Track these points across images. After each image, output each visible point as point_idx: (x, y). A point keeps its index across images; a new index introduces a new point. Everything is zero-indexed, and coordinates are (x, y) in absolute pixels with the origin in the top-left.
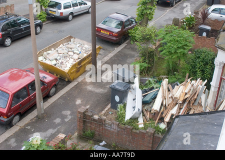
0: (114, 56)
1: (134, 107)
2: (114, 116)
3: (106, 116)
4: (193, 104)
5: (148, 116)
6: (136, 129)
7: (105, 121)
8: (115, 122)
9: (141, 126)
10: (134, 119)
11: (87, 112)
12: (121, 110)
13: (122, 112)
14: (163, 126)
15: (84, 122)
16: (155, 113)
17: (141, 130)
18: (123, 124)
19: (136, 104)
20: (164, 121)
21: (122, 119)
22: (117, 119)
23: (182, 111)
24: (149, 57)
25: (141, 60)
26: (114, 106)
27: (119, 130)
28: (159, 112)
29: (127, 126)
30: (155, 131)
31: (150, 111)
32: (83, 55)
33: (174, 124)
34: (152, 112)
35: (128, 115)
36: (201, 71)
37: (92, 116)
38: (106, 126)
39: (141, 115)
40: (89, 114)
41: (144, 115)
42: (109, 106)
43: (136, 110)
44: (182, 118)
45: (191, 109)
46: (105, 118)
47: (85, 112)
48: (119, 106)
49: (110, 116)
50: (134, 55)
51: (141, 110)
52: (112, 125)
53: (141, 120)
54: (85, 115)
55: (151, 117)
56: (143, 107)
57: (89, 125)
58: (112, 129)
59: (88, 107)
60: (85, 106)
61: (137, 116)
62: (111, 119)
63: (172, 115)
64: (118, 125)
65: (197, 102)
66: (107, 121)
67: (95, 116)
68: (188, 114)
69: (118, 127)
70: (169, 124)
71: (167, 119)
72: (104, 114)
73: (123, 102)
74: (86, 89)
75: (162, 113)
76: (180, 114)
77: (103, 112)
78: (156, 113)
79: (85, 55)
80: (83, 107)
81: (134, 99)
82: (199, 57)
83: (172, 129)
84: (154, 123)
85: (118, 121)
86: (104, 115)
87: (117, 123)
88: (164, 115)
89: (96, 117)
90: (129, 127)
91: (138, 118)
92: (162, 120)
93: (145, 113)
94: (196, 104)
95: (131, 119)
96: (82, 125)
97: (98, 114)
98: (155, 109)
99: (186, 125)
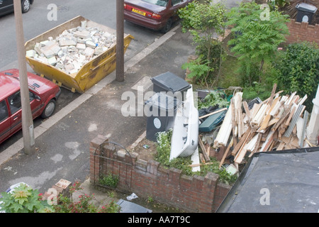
0: (153, 52)
1: (185, 138)
2: (151, 153)
3: (138, 152)
4: (282, 135)
5: (208, 153)
6: (187, 174)
7: (136, 159)
8: (152, 162)
9: (196, 169)
10: (185, 158)
11: (108, 144)
12: (163, 143)
13: (164, 145)
14: (232, 170)
15: (102, 161)
16: (219, 149)
17: (195, 177)
18: (165, 165)
19: (189, 133)
20: (233, 162)
21: (165, 157)
22: (156, 156)
23: (264, 145)
24: (212, 55)
25: (199, 60)
26: (152, 135)
27: (159, 174)
28: (227, 147)
29: (172, 169)
30: (219, 178)
31: (212, 145)
32: (101, 49)
33: (251, 166)
34: (214, 146)
35: (175, 153)
36: (297, 80)
37: (115, 151)
38: (138, 169)
39: (197, 151)
40: (111, 148)
41: (201, 152)
42: (144, 135)
43: (189, 143)
44: (264, 157)
45: (278, 143)
46: (137, 154)
47: (103, 144)
48: (160, 136)
49: (145, 152)
50: (187, 51)
51: (196, 143)
52: (148, 167)
53: (196, 160)
54: (104, 149)
55: (213, 154)
56: (200, 138)
57: (109, 166)
58: (147, 173)
59: (108, 136)
60: (104, 134)
61: (190, 152)
62: (146, 157)
63: (248, 152)
64: (158, 167)
65: (290, 131)
66: (140, 161)
67: (119, 152)
68: (274, 151)
69: (158, 170)
70: (243, 167)
71: (239, 159)
72: (135, 149)
73: (167, 129)
74: (106, 106)
75: (231, 149)
76: (261, 150)
77: (134, 145)
78: (221, 149)
79: (105, 49)
80: (100, 136)
81: (185, 125)
82: (295, 58)
83: (247, 175)
84: (218, 165)
85: (158, 161)
86: (135, 151)
87: (157, 163)
88: (234, 152)
89: (122, 153)
90: (175, 170)
91: (190, 156)
92: (230, 159)
93: (203, 147)
94: (288, 134)
95: (179, 157)
96: (97, 165)
97: (125, 148)
98: (219, 142)
99: (271, 169)
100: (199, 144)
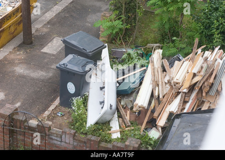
0: (64, 10)
1: (102, 103)
2: (66, 120)
3: (52, 120)
4: (207, 93)
5: (128, 118)
6: (106, 141)
7: (50, 128)
8: (67, 130)
9: (116, 135)
10: (103, 124)
11: (17, 113)
12: (79, 109)
13: (80, 112)
14: (155, 134)
15: (12, 133)
16: (140, 112)
17: (115, 144)
18: (82, 133)
19: (106, 96)
20: (156, 126)
21: (82, 124)
22: (72, 124)
23: (188, 106)
24: (128, 11)
25: (113, 16)
26: (66, 101)
27: (75, 144)
28: (148, 109)
29: (89, 136)
30: (141, 144)
31: (132, 108)
32: (5, 9)
33: (173, 129)
34: (134, 109)
35: (92, 118)
36: (220, 33)
37: (26, 121)
38: (52, 139)
39: (116, 115)
40: (21, 117)
41: (120, 116)
42: (57, 102)
43: (106, 107)
44: (185, 118)
45: (203, 102)
46: (50, 123)
47: (13, 114)
48: (75, 101)
49: (59, 120)
50: (100, 8)
51: (114, 107)
52: (63, 136)
53: (115, 125)
54: (13, 119)
55: (133, 119)
56: (119, 101)
57: (20, 137)
58: (63, 143)
59: (18, 105)
60: (13, 103)
61: (108, 118)
62: (60, 125)
63: (171, 114)
64: (74, 135)
65: (214, 88)
66: (55, 130)
67: (31, 121)
68: (199, 111)
69: (74, 139)
70: (165, 130)
71: (162, 122)
72: (48, 117)
73: (83, 93)
74: (14, 72)
75: (153, 112)
76: (185, 111)
77: (47, 113)
78: (142, 112)
79: (9, 9)
80: (8, 106)
81: (102, 88)
82: (216, 9)
83: (169, 139)
84: (139, 129)
85: (73, 129)
86: (48, 119)
87: (73, 132)
88: (156, 115)
89: (33, 123)
90: (93, 138)
91: (109, 122)
92: (152, 123)
93: (122, 111)
94: (213, 93)
95: (96, 123)
96: (7, 138)
97: (36, 117)
98: (140, 104)
99: (194, 131)
100: (117, 109)
